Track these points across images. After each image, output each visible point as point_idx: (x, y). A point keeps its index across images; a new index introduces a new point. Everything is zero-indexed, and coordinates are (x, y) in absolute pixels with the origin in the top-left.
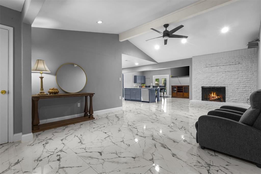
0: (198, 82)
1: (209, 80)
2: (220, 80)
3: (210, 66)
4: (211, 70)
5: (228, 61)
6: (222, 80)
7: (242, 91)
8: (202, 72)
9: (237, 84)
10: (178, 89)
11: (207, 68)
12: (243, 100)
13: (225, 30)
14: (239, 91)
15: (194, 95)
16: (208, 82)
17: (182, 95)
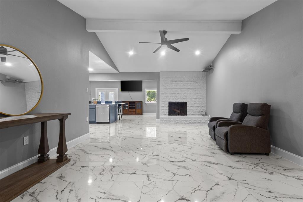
0: (166, 97)
1: (175, 96)
2: (183, 96)
3: (175, 82)
4: (176, 86)
5: (189, 80)
6: (185, 96)
7: (198, 106)
8: (169, 88)
9: (195, 99)
10: (130, 105)
11: (173, 84)
12: (198, 113)
13: (198, 53)
14: (195, 106)
15: (162, 111)
16: (174, 97)
17: (135, 112)
